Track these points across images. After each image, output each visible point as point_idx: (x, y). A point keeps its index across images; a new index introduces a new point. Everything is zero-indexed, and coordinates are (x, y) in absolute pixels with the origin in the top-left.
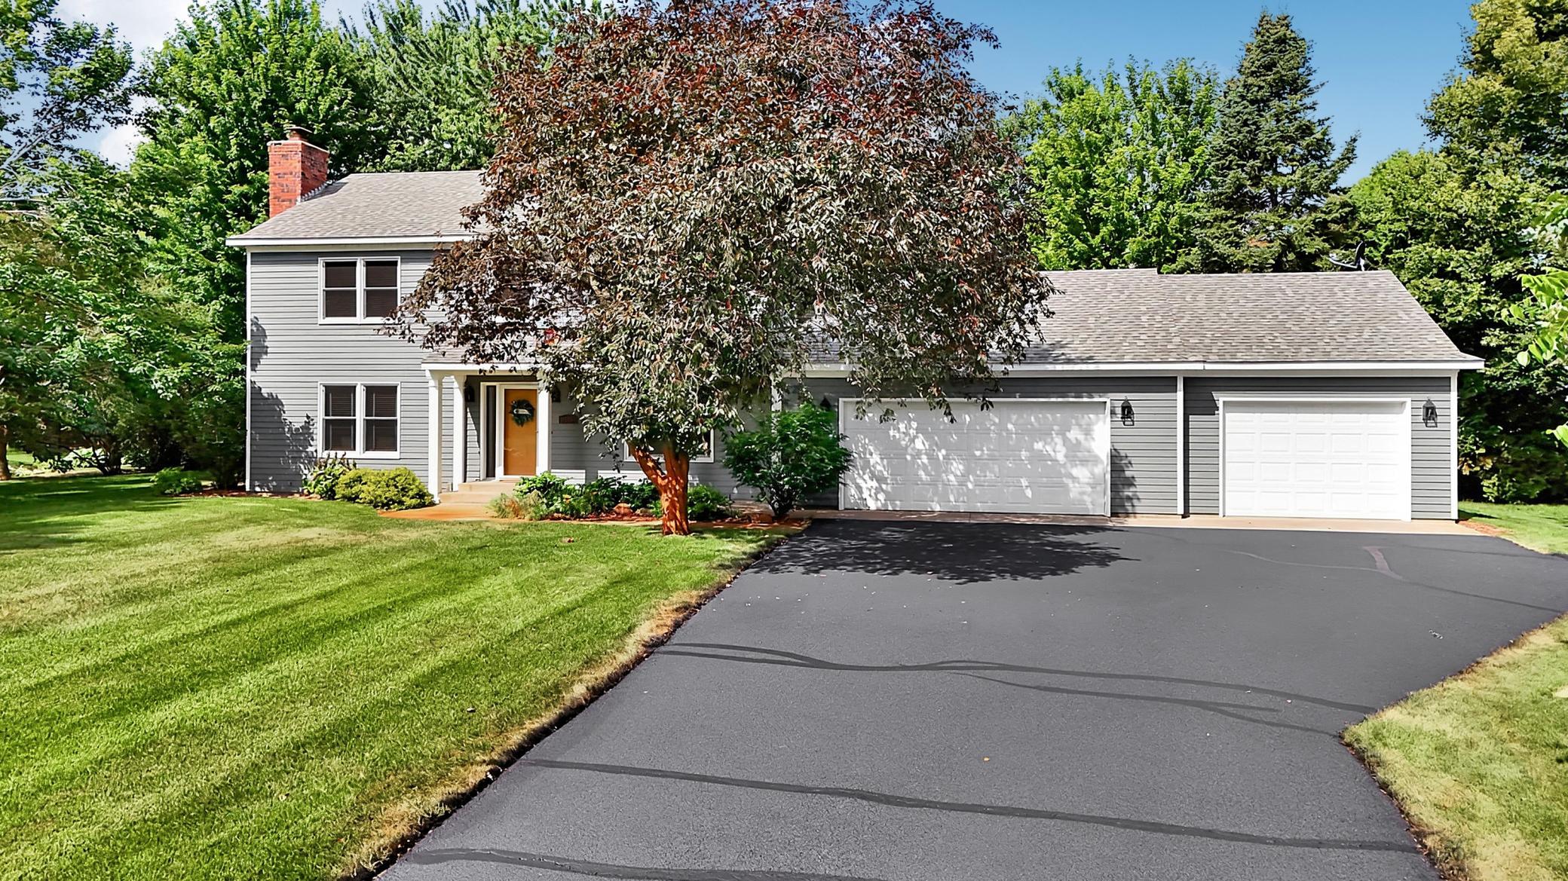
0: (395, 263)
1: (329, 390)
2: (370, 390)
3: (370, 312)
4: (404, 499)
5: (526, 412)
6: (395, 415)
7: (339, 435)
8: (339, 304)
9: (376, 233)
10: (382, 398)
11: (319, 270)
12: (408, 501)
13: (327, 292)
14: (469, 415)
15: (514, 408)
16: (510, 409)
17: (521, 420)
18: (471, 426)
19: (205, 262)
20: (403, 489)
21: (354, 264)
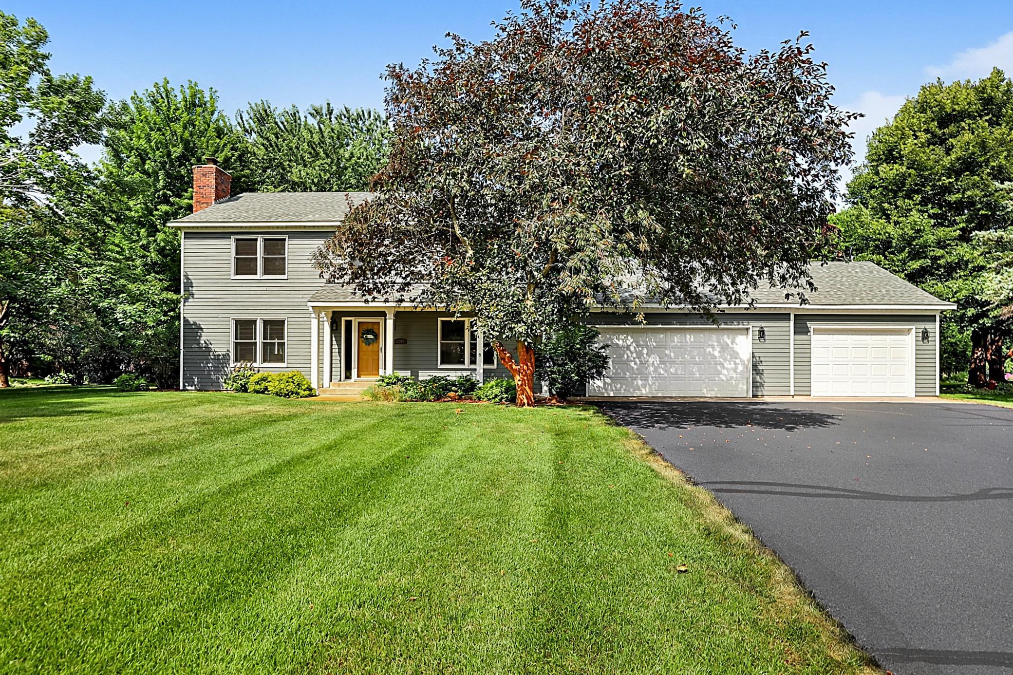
0: (284, 240)
1: (238, 323)
2: (266, 323)
3: (266, 272)
4: (299, 391)
5: (372, 337)
6: (283, 339)
7: (244, 352)
8: (244, 266)
9: (272, 219)
10: (275, 328)
11: (231, 244)
12: (302, 393)
13: (237, 259)
14: (334, 339)
15: (363, 334)
16: (361, 335)
17: (368, 342)
18: (335, 346)
19: (142, 252)
20: (298, 384)
21: (256, 240)
